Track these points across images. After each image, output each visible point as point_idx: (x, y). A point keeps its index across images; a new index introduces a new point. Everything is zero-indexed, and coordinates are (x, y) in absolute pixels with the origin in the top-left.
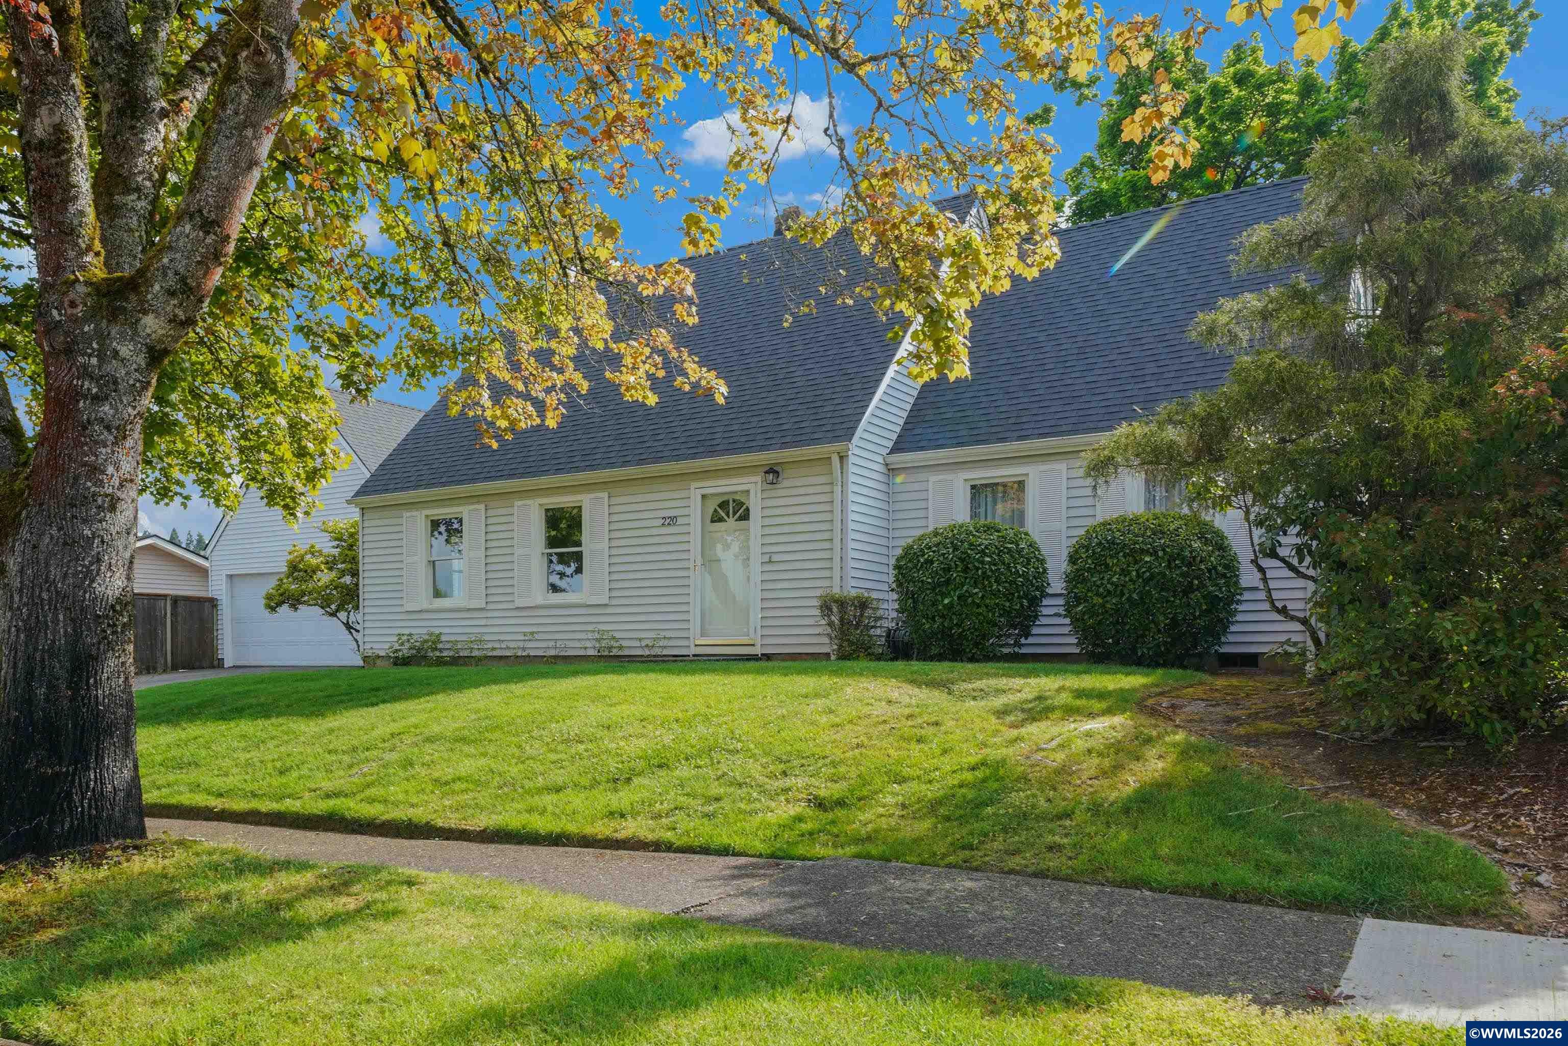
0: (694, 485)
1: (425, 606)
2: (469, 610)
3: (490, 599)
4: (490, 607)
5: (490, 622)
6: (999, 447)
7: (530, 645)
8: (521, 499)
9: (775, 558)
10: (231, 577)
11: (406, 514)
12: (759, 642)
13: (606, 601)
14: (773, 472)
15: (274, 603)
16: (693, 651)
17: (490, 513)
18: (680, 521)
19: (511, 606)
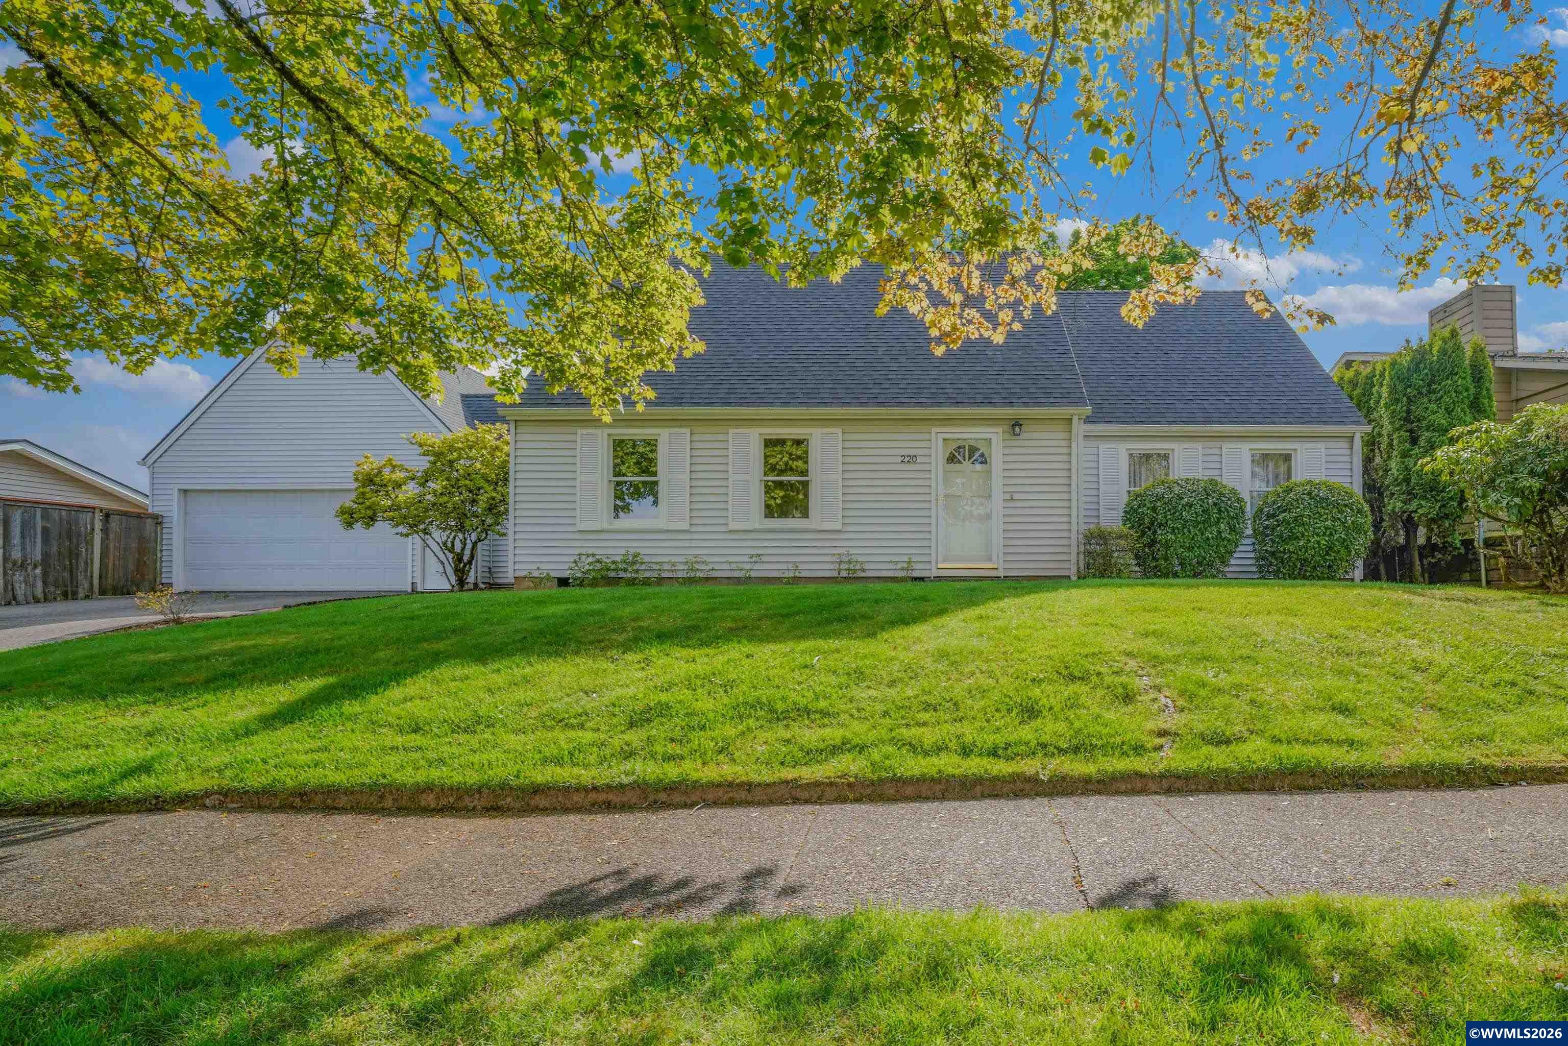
0: (934, 430)
1: (605, 526)
2: (668, 531)
3: (695, 521)
4: (694, 529)
5: (694, 544)
6: (1143, 427)
7: (756, 567)
8: (737, 426)
9: (1016, 496)
10: (185, 491)
11: (581, 431)
12: (1001, 565)
13: (839, 527)
14: (1016, 425)
15: (349, 518)
16: (935, 573)
17: (696, 438)
18: (919, 460)
19: (723, 529)
